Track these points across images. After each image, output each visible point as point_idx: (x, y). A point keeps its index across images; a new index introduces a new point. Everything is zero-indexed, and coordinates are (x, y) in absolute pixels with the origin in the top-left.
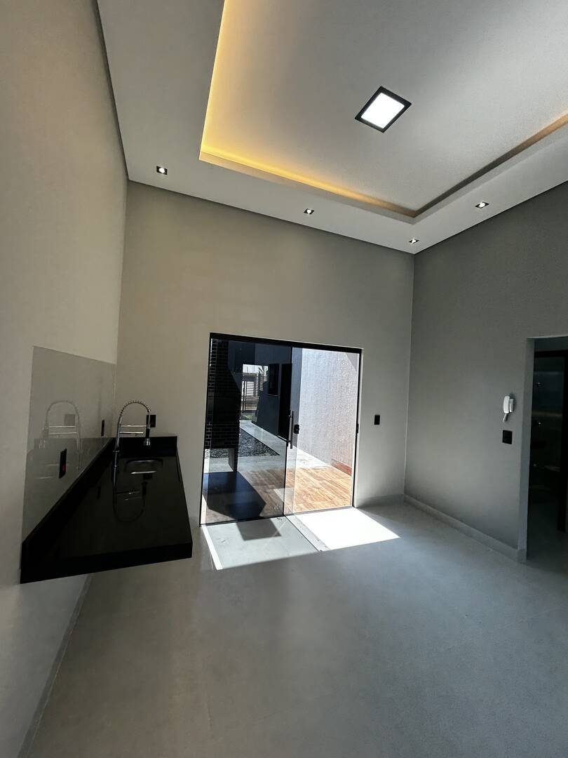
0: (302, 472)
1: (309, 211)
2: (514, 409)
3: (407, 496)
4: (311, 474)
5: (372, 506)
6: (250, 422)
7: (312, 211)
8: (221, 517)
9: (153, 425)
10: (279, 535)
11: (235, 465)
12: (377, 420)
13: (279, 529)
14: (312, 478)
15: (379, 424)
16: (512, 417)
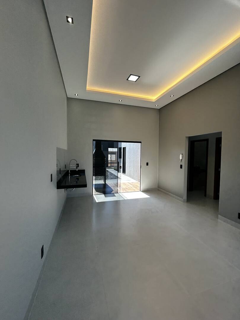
0: (127, 183)
1: (120, 101)
2: (183, 158)
3: (159, 188)
4: (131, 184)
5: (146, 191)
6: (113, 170)
7: (121, 101)
8: (99, 193)
9: (78, 166)
10: (115, 196)
11: (105, 182)
12: (147, 164)
13: (116, 196)
14: (130, 185)
15: (148, 165)
16: (182, 160)
